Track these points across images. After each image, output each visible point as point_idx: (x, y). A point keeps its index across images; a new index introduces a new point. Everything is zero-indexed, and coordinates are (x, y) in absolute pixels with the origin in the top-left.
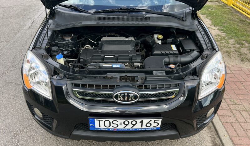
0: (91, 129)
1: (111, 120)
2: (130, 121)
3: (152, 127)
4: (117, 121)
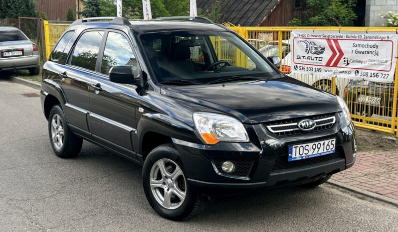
0: (289, 160)
1: (304, 145)
2: (317, 143)
3: (330, 150)
4: (308, 146)
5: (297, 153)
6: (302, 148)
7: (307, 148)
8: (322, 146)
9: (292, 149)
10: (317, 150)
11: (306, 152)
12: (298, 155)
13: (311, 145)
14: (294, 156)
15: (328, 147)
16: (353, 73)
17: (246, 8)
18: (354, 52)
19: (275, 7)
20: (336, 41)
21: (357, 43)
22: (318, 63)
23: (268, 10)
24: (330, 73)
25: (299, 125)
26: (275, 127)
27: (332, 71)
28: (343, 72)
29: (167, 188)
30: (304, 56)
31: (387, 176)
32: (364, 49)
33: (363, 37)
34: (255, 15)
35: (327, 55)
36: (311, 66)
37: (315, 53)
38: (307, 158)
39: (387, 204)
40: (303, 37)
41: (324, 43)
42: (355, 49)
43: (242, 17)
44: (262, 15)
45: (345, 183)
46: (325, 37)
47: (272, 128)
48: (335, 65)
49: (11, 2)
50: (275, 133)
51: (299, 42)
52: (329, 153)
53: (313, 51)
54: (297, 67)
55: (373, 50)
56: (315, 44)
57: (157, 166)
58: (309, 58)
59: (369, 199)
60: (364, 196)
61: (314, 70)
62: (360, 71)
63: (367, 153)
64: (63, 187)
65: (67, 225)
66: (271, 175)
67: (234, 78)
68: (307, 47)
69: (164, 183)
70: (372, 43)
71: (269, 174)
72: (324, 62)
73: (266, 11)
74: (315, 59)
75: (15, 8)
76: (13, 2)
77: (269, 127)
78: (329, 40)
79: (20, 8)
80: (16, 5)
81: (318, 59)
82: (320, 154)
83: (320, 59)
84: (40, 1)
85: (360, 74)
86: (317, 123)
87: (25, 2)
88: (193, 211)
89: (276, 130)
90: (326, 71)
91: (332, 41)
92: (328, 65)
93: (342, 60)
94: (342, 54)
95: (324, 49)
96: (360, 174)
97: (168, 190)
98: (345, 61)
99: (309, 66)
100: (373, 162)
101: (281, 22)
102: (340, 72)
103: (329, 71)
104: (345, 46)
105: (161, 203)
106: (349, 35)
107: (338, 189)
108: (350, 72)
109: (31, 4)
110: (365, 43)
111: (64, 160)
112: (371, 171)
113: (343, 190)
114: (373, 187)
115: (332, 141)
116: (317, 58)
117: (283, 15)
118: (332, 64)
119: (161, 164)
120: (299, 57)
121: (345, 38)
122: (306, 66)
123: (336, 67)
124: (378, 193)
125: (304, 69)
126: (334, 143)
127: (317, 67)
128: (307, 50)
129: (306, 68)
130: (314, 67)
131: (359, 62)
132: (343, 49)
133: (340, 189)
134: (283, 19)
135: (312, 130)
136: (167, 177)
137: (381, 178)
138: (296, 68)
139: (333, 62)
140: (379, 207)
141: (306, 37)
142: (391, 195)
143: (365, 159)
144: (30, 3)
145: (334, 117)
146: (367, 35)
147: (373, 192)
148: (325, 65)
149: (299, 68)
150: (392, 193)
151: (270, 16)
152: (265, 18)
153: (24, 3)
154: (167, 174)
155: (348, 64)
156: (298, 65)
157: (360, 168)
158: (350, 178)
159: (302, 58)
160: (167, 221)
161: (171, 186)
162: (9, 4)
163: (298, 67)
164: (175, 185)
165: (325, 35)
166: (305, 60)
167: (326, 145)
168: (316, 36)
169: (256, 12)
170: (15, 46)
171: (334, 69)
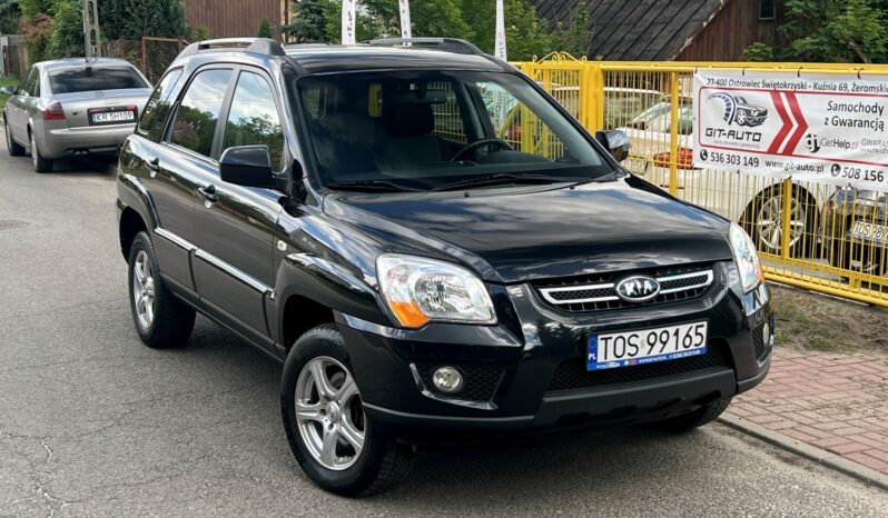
0: (589, 368)
1: (626, 335)
2: (658, 331)
3: (692, 347)
5: (609, 352)
6: (620, 341)
7: (633, 340)
8: (673, 339)
9: (595, 343)
10: (658, 346)
11: (633, 350)
12: (611, 357)
13: (643, 334)
14: (601, 358)
15: (688, 340)
16: (828, 169)
17: (649, 18)
18: (829, 122)
19: (712, 17)
20: (790, 95)
21: (838, 100)
22: (752, 146)
23: (696, 23)
24: (777, 169)
25: (618, 289)
26: (560, 293)
27: (781, 165)
28: (806, 168)
29: (329, 422)
30: (721, 131)
31: (870, 412)
32: (853, 116)
33: (850, 87)
34: (667, 34)
35: (771, 127)
36: (736, 153)
37: (746, 124)
38: (633, 363)
39: (843, 476)
40: (721, 85)
41: (764, 100)
42: (831, 114)
43: (638, 38)
44: (682, 34)
45: (761, 424)
46: (768, 85)
47: (552, 294)
48: (789, 151)
49: (132, 4)
50: (559, 305)
51: (710, 98)
52: (691, 354)
53: (742, 118)
54: (706, 154)
55: (871, 117)
56: (745, 102)
57: (310, 373)
58: (732, 133)
59: (807, 463)
60: (794, 456)
61: (742, 161)
62: (842, 165)
63: (843, 356)
64: (132, 411)
65: (107, 496)
66: (547, 400)
67: (500, 178)
68: (729, 110)
69: (323, 412)
70: (870, 101)
71: (541, 397)
72: (765, 145)
73: (692, 26)
74: (746, 136)
75: (141, 17)
76: (137, 4)
77: (545, 292)
78: (775, 93)
79: (151, 17)
80: (142, 11)
81: (751, 136)
82: (668, 355)
83: (757, 137)
84: (204, 3)
85: (842, 172)
86: (664, 285)
87: (162, 5)
88: (380, 476)
89: (561, 299)
90: (768, 164)
91: (783, 95)
92: (773, 150)
93: (803, 140)
94: (803, 125)
95: (765, 113)
96: (806, 404)
97: (331, 426)
98: (809, 142)
99: (731, 153)
100: (849, 378)
101: (726, 50)
102: (799, 168)
103: (775, 164)
104: (812, 107)
105: (316, 455)
106: (821, 83)
107: (741, 438)
108: (820, 169)
109: (176, 9)
110: (855, 101)
111: (154, 353)
112: (835, 397)
113: (754, 439)
114: (827, 435)
115: (697, 327)
116: (748, 133)
117: (732, 34)
118: (781, 150)
119: (316, 368)
120: (710, 133)
121: (812, 90)
122: (726, 152)
123: (791, 155)
124: (829, 451)
125: (720, 159)
126: (703, 331)
127: (749, 155)
128: (729, 116)
129: (725, 158)
130: (742, 155)
131: (841, 144)
132: (805, 113)
133: (747, 437)
134: (732, 44)
135: (651, 301)
136: (328, 398)
137: (855, 415)
138: (704, 156)
139: (784, 146)
140: (823, 481)
141: (727, 86)
142: (858, 457)
143: (831, 370)
144: (171, 7)
145: (710, 273)
146: (859, 83)
147: (820, 447)
148: (766, 150)
149: (710, 158)
150: (862, 452)
151: (700, 37)
152: (688, 42)
153: (159, 5)
154: (329, 391)
155: (817, 149)
156: (709, 151)
157: (811, 391)
158: (777, 414)
159: (718, 133)
160: (326, 496)
161: (336, 419)
162: (128, 9)
163: (709, 155)
164: (344, 417)
165: (768, 81)
166: (724, 138)
167: (682, 335)
168: (748, 84)
169: (669, 28)
170: (120, 100)
171: (787, 160)
